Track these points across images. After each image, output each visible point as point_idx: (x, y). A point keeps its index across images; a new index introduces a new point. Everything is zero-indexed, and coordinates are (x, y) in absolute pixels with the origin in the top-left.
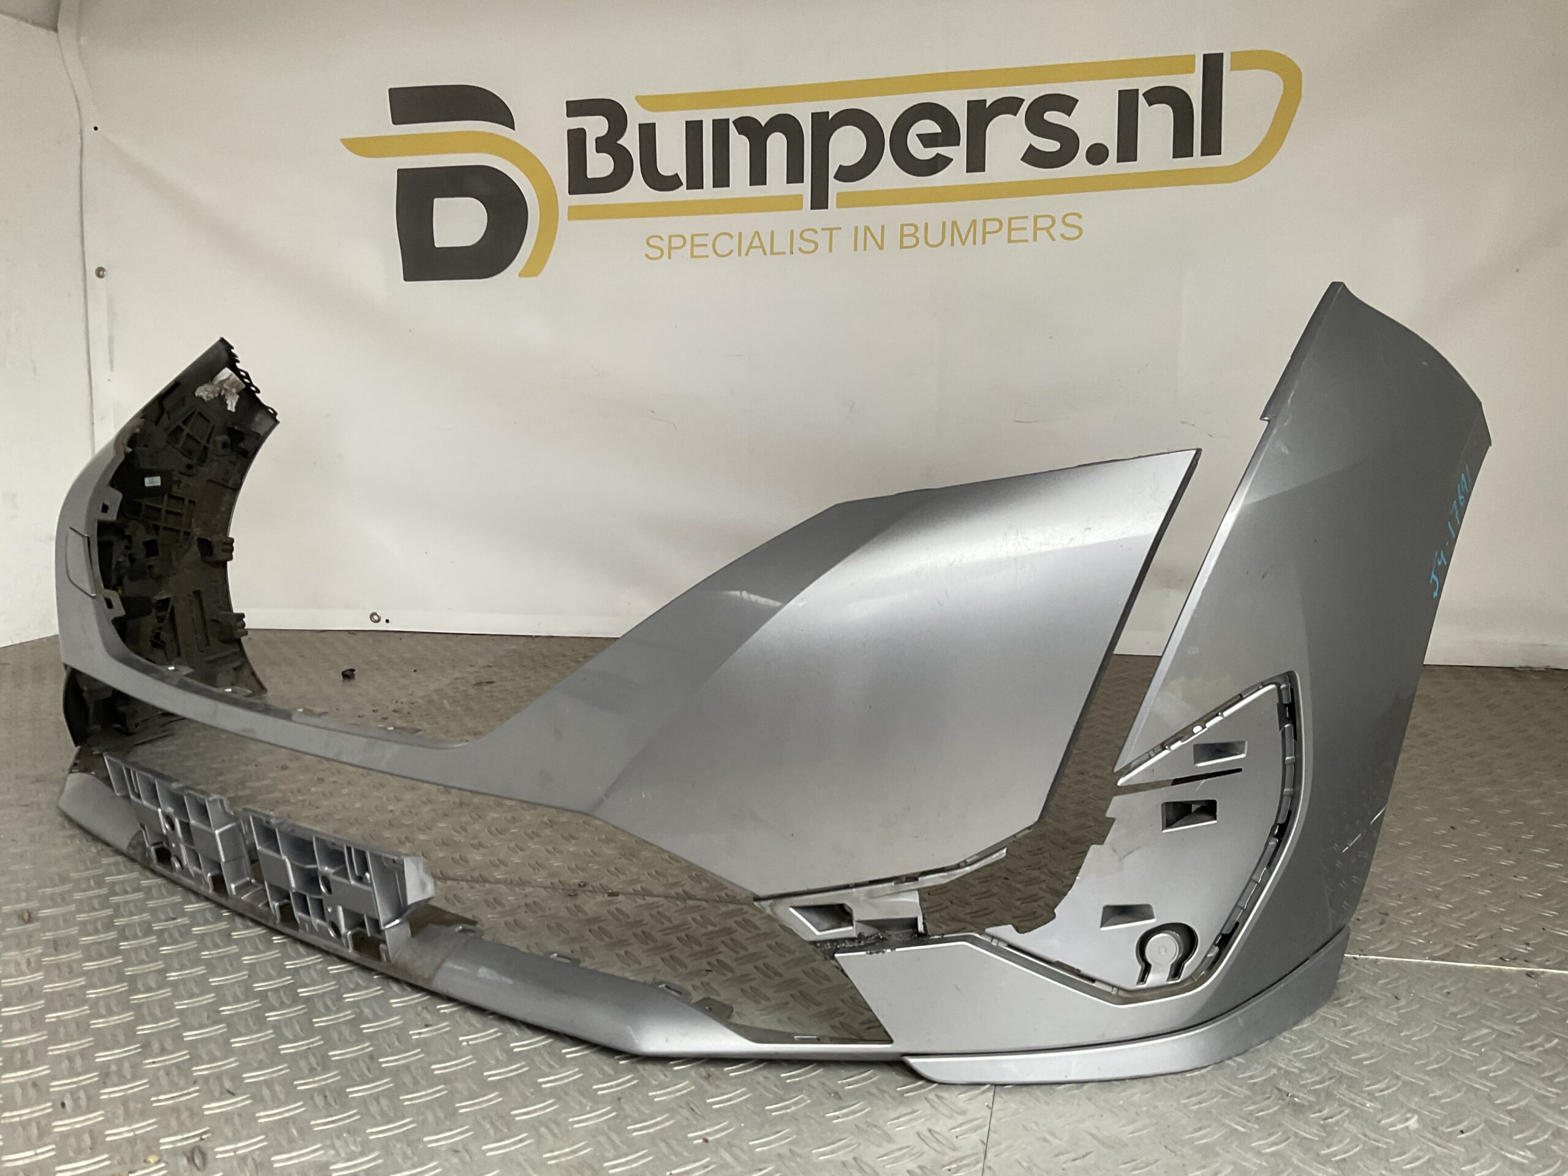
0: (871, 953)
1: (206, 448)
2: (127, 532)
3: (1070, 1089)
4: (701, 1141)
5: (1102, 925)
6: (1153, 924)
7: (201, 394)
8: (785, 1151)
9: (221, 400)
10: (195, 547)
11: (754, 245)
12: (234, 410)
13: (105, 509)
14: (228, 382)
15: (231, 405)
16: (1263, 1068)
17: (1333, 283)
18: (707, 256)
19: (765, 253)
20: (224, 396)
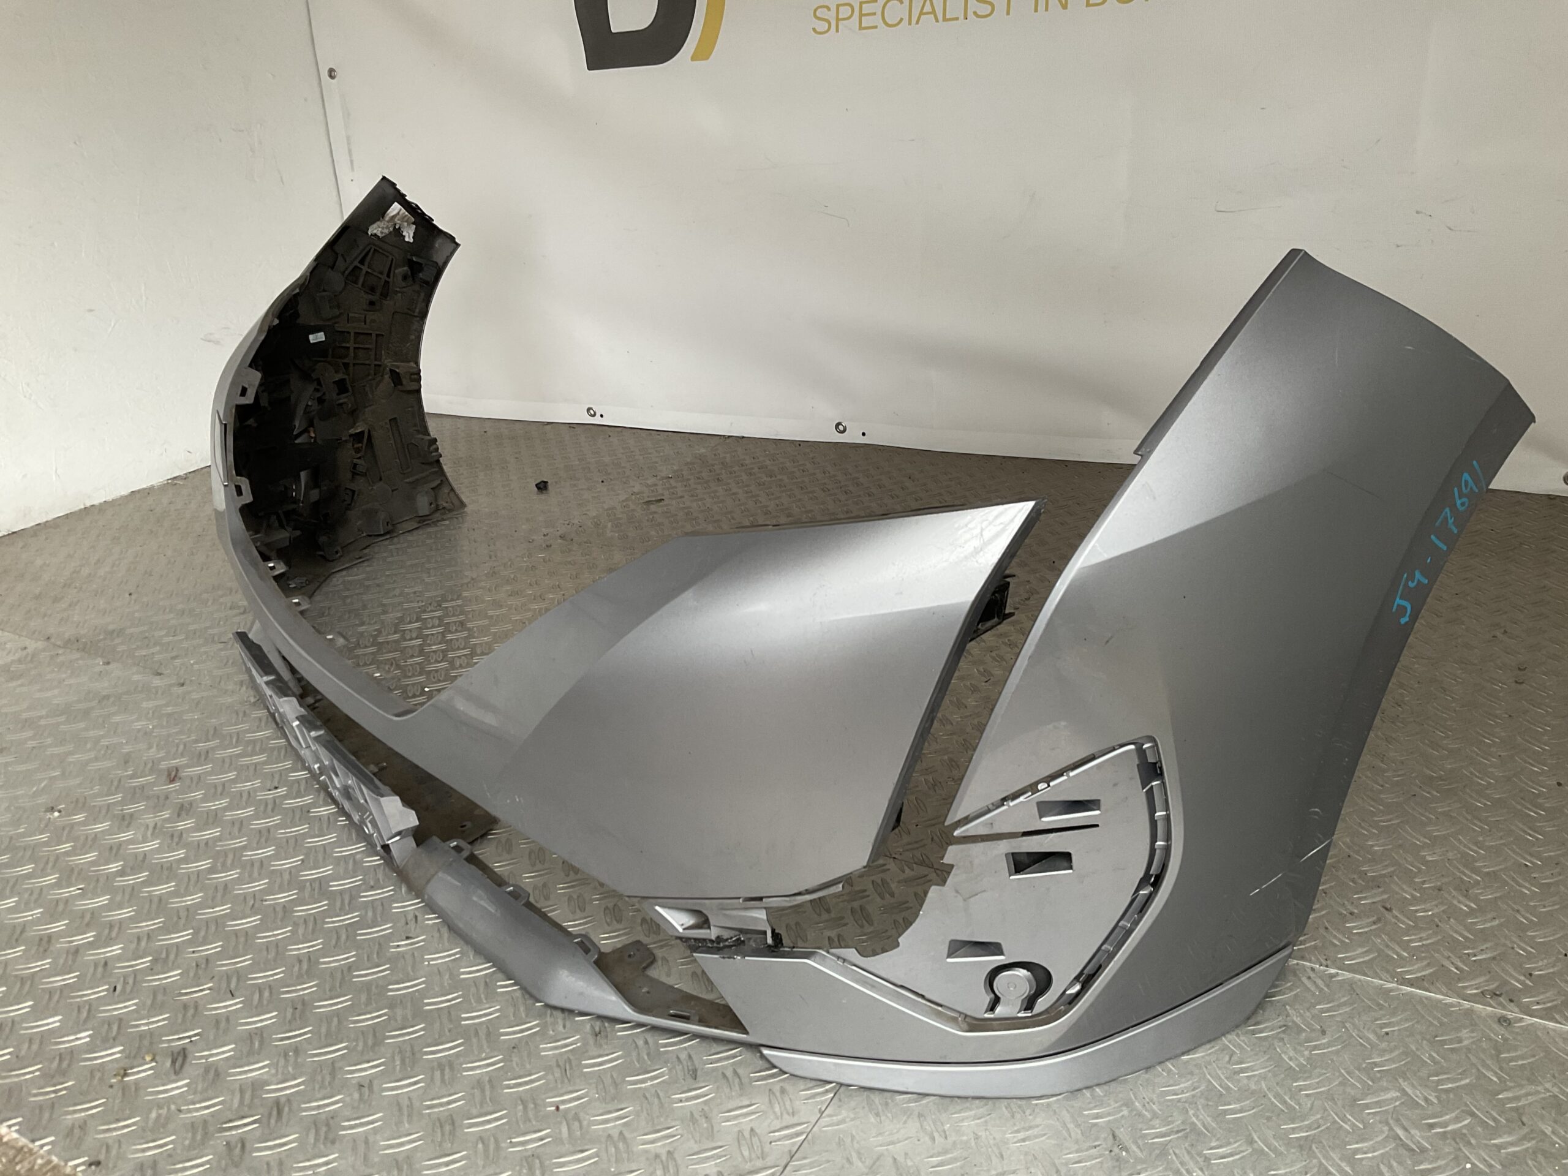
0: (724, 958)
1: (387, 282)
2: (314, 376)
3: (910, 1101)
4: (553, 1108)
5: (949, 956)
6: (1002, 960)
7: (375, 232)
8: (615, 1134)
9: (398, 232)
10: (387, 377)
11: (924, 11)
12: (411, 240)
13: (244, 392)
14: (398, 217)
15: (409, 235)
16: (1117, 1105)
17: (1293, 250)
18: (876, 27)
19: (937, 21)
20: (399, 228)
